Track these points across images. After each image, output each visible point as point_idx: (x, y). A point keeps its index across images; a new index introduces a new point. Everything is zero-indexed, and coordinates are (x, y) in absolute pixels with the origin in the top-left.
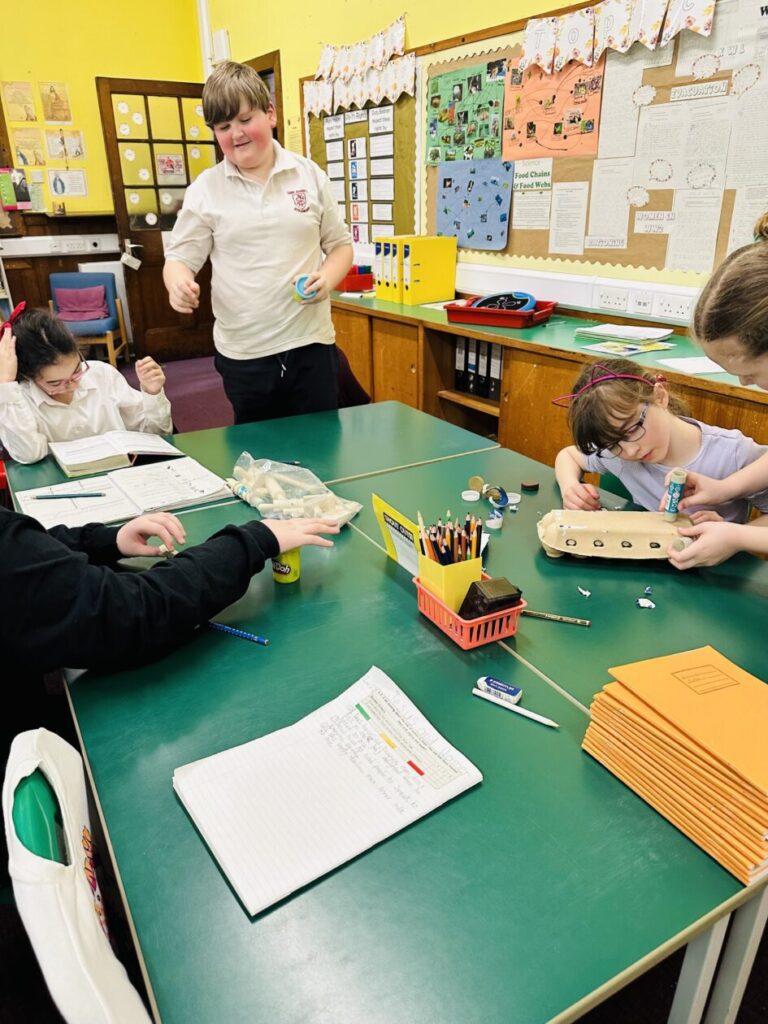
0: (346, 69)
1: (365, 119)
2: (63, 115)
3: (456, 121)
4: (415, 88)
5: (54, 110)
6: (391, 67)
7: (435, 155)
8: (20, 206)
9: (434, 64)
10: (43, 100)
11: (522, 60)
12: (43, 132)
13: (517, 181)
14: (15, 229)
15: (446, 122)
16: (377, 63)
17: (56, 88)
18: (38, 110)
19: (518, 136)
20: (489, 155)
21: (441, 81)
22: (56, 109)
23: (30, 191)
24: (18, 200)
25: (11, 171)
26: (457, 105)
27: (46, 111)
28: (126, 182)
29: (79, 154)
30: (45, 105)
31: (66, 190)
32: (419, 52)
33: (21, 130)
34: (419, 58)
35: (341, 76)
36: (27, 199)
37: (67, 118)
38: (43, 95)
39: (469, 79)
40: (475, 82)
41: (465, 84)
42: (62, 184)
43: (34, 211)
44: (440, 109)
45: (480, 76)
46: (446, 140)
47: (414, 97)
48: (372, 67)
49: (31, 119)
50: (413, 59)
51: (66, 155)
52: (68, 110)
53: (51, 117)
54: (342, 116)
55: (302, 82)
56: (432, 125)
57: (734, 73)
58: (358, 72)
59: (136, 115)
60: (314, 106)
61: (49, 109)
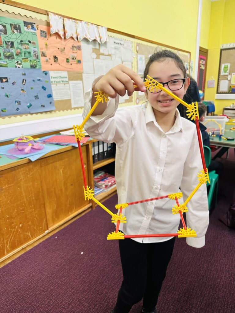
13: (52, 80)
19: (49, 60)
20: (33, 67)
26: (3, 36)
39: (11, 24)
40: (16, 27)
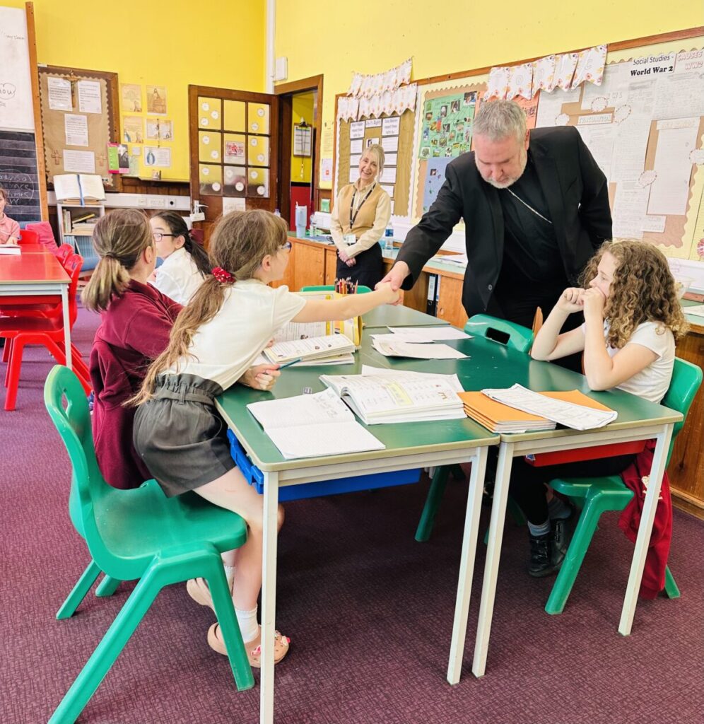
0: (369, 91)
1: (380, 125)
2: (161, 109)
3: (442, 130)
4: (415, 107)
5: (154, 105)
6: (400, 92)
7: (426, 153)
8: (121, 171)
9: (430, 91)
10: (148, 98)
11: (486, 93)
12: (145, 121)
14: (115, 187)
15: (435, 130)
16: (391, 88)
17: (158, 90)
18: (143, 104)
21: (433, 103)
22: (157, 104)
23: (129, 160)
24: (120, 167)
25: (118, 146)
26: (443, 119)
27: (149, 106)
28: (201, 159)
29: (168, 137)
30: (149, 101)
31: (156, 162)
32: (421, 83)
33: (129, 117)
34: (420, 87)
35: (366, 95)
36: (127, 166)
37: (163, 112)
38: (148, 95)
39: (452, 103)
40: (456, 105)
41: (449, 106)
42: (153, 157)
43: (130, 175)
44: (432, 121)
45: (459, 101)
46: (434, 142)
47: (415, 112)
48: (387, 91)
49: (138, 110)
50: (415, 87)
51: (159, 137)
52: (165, 106)
53: (151, 110)
54: (363, 122)
55: (337, 97)
56: (425, 132)
57: (616, 110)
58: (377, 93)
59: (214, 113)
60: (345, 115)
61: (151, 105)
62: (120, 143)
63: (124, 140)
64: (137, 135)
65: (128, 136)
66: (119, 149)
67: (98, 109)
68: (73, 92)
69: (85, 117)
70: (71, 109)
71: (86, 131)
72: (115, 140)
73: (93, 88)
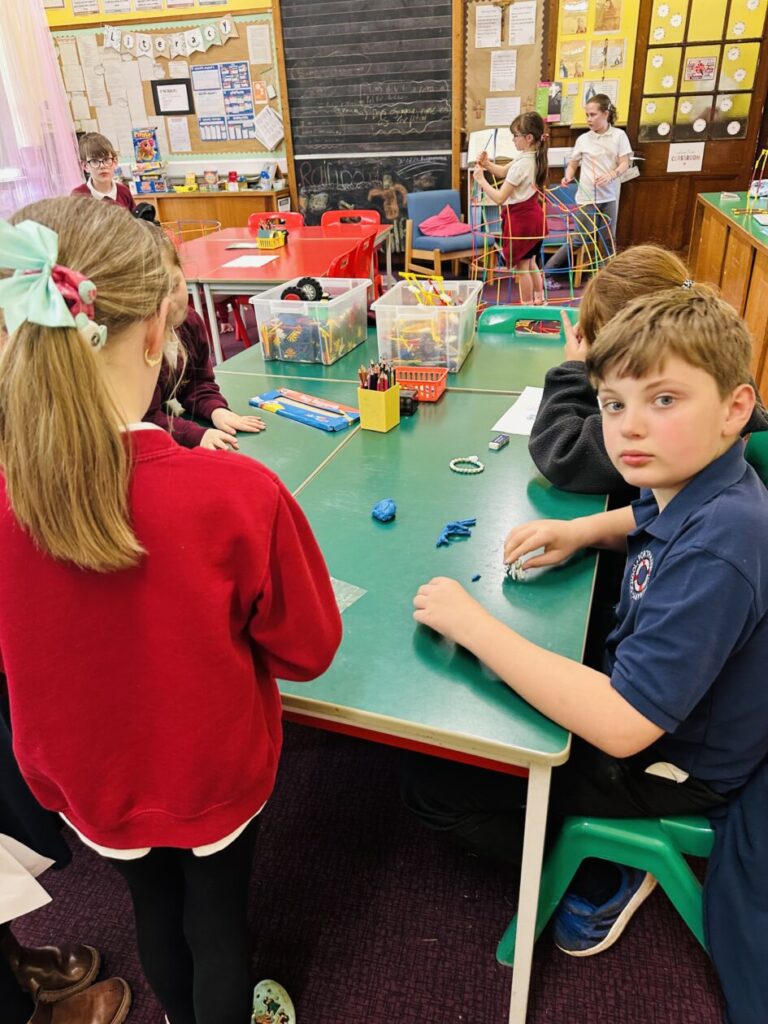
2: (613, 24)
5: (604, 20)
8: (551, 118)
10: (597, 11)
12: (589, 44)
18: (589, 21)
22: (607, 18)
23: (562, 104)
24: (549, 113)
25: (550, 85)
27: (597, 22)
28: (647, 91)
29: (618, 62)
30: (597, 17)
33: (569, 43)
36: (559, 112)
37: (616, 27)
43: (562, 124)
49: (581, 31)
51: (605, 65)
52: (619, 18)
53: (600, 28)
59: (676, 18)
61: (600, 21)
62: (553, 80)
63: (559, 75)
64: (577, 67)
65: (564, 69)
66: (551, 88)
67: (531, 38)
68: (503, 20)
69: (515, 52)
70: (499, 45)
71: (514, 70)
72: (547, 77)
73: (526, 10)
